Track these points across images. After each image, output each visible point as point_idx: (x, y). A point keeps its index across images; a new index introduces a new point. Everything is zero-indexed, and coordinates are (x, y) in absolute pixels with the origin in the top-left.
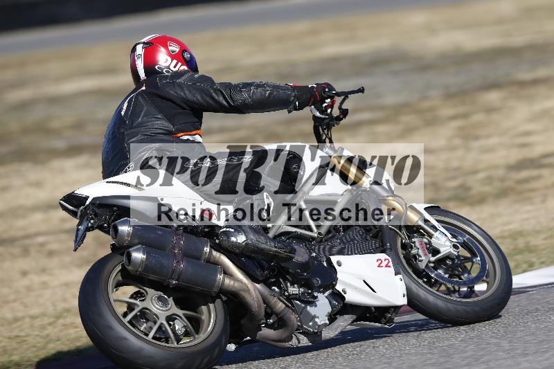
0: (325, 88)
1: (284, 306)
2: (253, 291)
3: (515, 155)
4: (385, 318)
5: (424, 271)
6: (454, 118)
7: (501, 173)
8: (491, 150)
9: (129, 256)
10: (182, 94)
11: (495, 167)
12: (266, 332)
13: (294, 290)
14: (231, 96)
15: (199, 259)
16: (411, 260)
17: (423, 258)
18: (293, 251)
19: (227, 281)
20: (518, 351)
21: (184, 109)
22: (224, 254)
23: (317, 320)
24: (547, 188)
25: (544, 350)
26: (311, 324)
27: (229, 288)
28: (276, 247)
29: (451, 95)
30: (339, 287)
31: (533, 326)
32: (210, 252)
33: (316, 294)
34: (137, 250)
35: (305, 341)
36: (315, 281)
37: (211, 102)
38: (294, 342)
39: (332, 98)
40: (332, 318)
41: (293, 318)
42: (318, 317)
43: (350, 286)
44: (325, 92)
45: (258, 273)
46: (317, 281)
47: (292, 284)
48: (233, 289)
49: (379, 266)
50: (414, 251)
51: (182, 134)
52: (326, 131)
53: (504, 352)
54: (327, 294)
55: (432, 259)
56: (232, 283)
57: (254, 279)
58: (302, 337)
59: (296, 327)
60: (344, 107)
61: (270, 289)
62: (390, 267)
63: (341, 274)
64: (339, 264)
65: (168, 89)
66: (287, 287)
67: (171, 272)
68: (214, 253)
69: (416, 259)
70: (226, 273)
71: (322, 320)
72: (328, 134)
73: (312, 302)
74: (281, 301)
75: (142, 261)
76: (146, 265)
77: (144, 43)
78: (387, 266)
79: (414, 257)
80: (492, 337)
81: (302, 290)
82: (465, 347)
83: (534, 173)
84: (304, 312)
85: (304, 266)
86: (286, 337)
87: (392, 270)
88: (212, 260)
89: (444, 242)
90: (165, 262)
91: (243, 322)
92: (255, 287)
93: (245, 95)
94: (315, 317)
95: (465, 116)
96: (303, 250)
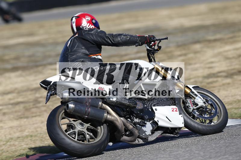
0: (151, 37)
1: (132, 127)
2: (119, 121)
3: (207, 72)
4: (175, 132)
5: (191, 112)
6: (180, 55)
7: (200, 79)
8: (196, 69)
9: (68, 106)
10: (93, 38)
11: (198, 77)
12: (125, 138)
13: (137, 120)
14: (113, 39)
15: (97, 107)
16: (186, 108)
17: (191, 107)
18: (136, 104)
19: (109, 116)
20: (207, 157)
21: (94, 44)
22: (108, 105)
23: (146, 133)
24: (220, 86)
25: (218, 156)
26: (144, 134)
27: (109, 119)
28: (129, 103)
29: (179, 46)
30: (156, 119)
31: (214, 145)
32: (102, 104)
33: (146, 122)
34: (71, 103)
35: (141, 142)
36: (146, 117)
37: (105, 42)
38: (137, 142)
39: (154, 41)
40: (153, 132)
41: (136, 132)
42: (147, 132)
43: (160, 119)
44: (151, 39)
45: (122, 113)
46: (147, 117)
47: (136, 118)
48: (111, 120)
49: (173, 111)
50: (187, 105)
51: (92, 55)
52: (152, 55)
53: (201, 156)
54: (151, 122)
55: (195, 108)
56: (111, 117)
57: (120, 116)
58: (140, 140)
59: (137, 136)
60: (159, 45)
61: (127, 120)
62: (177, 111)
63: (157, 114)
64: (156, 110)
65: (87, 36)
66: (134, 119)
67: (85, 112)
68: (104, 105)
69: (188, 108)
70: (108, 113)
71: (148, 132)
72: (153, 56)
73: (144, 125)
74: (131, 125)
75: (73, 108)
76: (75, 110)
77: (76, 17)
78: (176, 111)
79: (188, 107)
80: (196, 150)
81: (140, 120)
82: (185, 155)
83: (215, 79)
84: (141, 129)
85: (141, 111)
86: (133, 140)
87: (178, 112)
88: (103, 108)
89: (200, 101)
90: (83, 108)
91: (115, 133)
92: (120, 119)
93: (119, 39)
94: (145, 131)
95: (185, 55)
96: (141, 104)
